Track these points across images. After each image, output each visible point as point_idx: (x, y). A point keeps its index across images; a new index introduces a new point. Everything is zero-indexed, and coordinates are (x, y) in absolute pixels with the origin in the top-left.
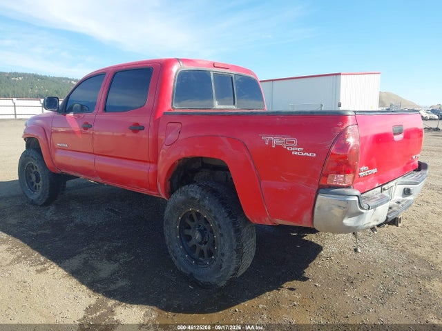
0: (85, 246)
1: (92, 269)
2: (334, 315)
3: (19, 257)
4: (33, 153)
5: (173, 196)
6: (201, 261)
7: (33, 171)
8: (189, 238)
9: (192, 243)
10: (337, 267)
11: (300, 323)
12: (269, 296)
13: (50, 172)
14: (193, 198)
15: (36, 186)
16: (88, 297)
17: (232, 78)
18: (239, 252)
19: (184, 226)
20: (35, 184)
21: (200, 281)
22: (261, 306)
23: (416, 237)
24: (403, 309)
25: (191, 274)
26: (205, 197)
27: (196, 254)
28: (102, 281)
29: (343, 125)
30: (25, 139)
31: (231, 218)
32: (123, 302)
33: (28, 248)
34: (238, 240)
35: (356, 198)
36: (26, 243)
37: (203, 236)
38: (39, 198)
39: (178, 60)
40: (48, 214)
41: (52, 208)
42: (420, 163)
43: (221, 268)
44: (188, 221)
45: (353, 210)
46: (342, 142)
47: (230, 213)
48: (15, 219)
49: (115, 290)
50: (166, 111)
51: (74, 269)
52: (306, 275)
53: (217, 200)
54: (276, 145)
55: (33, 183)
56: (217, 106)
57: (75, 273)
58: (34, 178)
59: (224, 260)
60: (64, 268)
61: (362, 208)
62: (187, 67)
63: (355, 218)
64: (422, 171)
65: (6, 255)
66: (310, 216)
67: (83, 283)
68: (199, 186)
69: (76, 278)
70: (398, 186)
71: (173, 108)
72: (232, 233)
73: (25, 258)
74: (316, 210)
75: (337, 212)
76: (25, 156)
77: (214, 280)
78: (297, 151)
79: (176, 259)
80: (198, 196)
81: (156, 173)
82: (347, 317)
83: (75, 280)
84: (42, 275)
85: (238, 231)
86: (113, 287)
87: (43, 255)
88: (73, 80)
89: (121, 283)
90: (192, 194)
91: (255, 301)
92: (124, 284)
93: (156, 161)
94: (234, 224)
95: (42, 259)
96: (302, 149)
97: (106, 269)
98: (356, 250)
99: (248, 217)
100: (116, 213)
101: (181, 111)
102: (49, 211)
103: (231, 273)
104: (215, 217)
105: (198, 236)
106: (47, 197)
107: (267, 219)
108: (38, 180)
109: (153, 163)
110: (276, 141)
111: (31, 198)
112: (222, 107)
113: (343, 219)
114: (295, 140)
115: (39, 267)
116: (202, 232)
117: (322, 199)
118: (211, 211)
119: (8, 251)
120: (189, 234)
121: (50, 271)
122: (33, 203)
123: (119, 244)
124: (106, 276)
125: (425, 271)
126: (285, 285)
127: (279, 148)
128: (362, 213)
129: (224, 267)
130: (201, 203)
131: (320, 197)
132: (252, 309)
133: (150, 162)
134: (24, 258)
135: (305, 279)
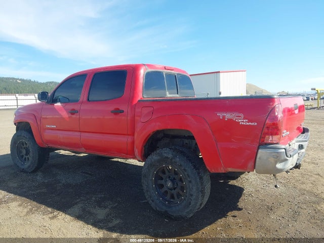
0: (78, 199)
1: (90, 213)
2: (268, 230)
3: (31, 210)
4: (24, 134)
5: (150, 157)
6: (172, 202)
7: (23, 147)
8: (162, 186)
9: (165, 189)
10: (258, 201)
11: (248, 237)
12: (221, 222)
13: (39, 147)
14: (167, 158)
15: (25, 158)
16: (96, 233)
17: (175, 76)
18: (203, 192)
19: (158, 177)
20: (25, 156)
21: (173, 216)
22: (218, 229)
23: (300, 178)
24: (309, 223)
25: (166, 211)
26: (176, 156)
27: (168, 197)
28: (100, 221)
29: (273, 104)
30: (15, 124)
31: (196, 170)
32: (123, 234)
33: (35, 203)
34: (202, 184)
35: (284, 150)
36: (31, 199)
37: (173, 183)
38: (29, 167)
39: (144, 65)
40: (38, 178)
41: (40, 174)
42: (304, 128)
43: (190, 204)
44: (161, 175)
45: (283, 158)
46: (273, 115)
47: (195, 166)
48: (15, 183)
49: (114, 227)
50: (139, 99)
51: (77, 214)
52: (240, 207)
53: (185, 158)
54: (228, 119)
55: (23, 156)
56: (169, 95)
57: (79, 217)
58: (24, 152)
59: (192, 199)
60: (69, 214)
61: (288, 157)
62: (149, 70)
63: (283, 163)
64: (306, 133)
65: (20, 209)
66: (253, 164)
67: (88, 224)
68: (170, 149)
69: (81, 220)
70: (296, 143)
71: (143, 97)
72: (198, 180)
73: (37, 210)
74: (257, 159)
75: (272, 160)
76: (18, 136)
77: (185, 214)
78: (243, 122)
79: (153, 201)
80: (170, 156)
81: (133, 143)
82: (277, 231)
83: (81, 222)
84: (55, 221)
85: (201, 178)
86: (111, 225)
87: (49, 207)
88: (18, 79)
89: (116, 222)
90: (166, 155)
91: (213, 226)
92: (118, 222)
93: (133, 134)
94: (199, 173)
95: (50, 209)
96: (247, 120)
97: (101, 213)
98: (276, 186)
99: (208, 168)
100: (90, 174)
101: (148, 99)
102: (38, 176)
103: (197, 207)
104: (185, 170)
105: (169, 184)
106: (36, 165)
107: (222, 169)
108: (27, 153)
109: (130, 135)
110: (228, 116)
111: (22, 167)
112: (171, 96)
113: (276, 164)
114: (242, 115)
115: (51, 215)
116: (173, 181)
117: (262, 153)
118: (181, 165)
119: (21, 206)
120: (162, 183)
121: (60, 217)
122: (23, 171)
123: (103, 196)
124: (102, 218)
125: (314, 199)
126: (228, 214)
127: (230, 120)
128: (287, 160)
129: (192, 203)
130: (173, 160)
131: (260, 151)
132: (214, 231)
133: (128, 135)
134: (35, 210)
135: (240, 209)
